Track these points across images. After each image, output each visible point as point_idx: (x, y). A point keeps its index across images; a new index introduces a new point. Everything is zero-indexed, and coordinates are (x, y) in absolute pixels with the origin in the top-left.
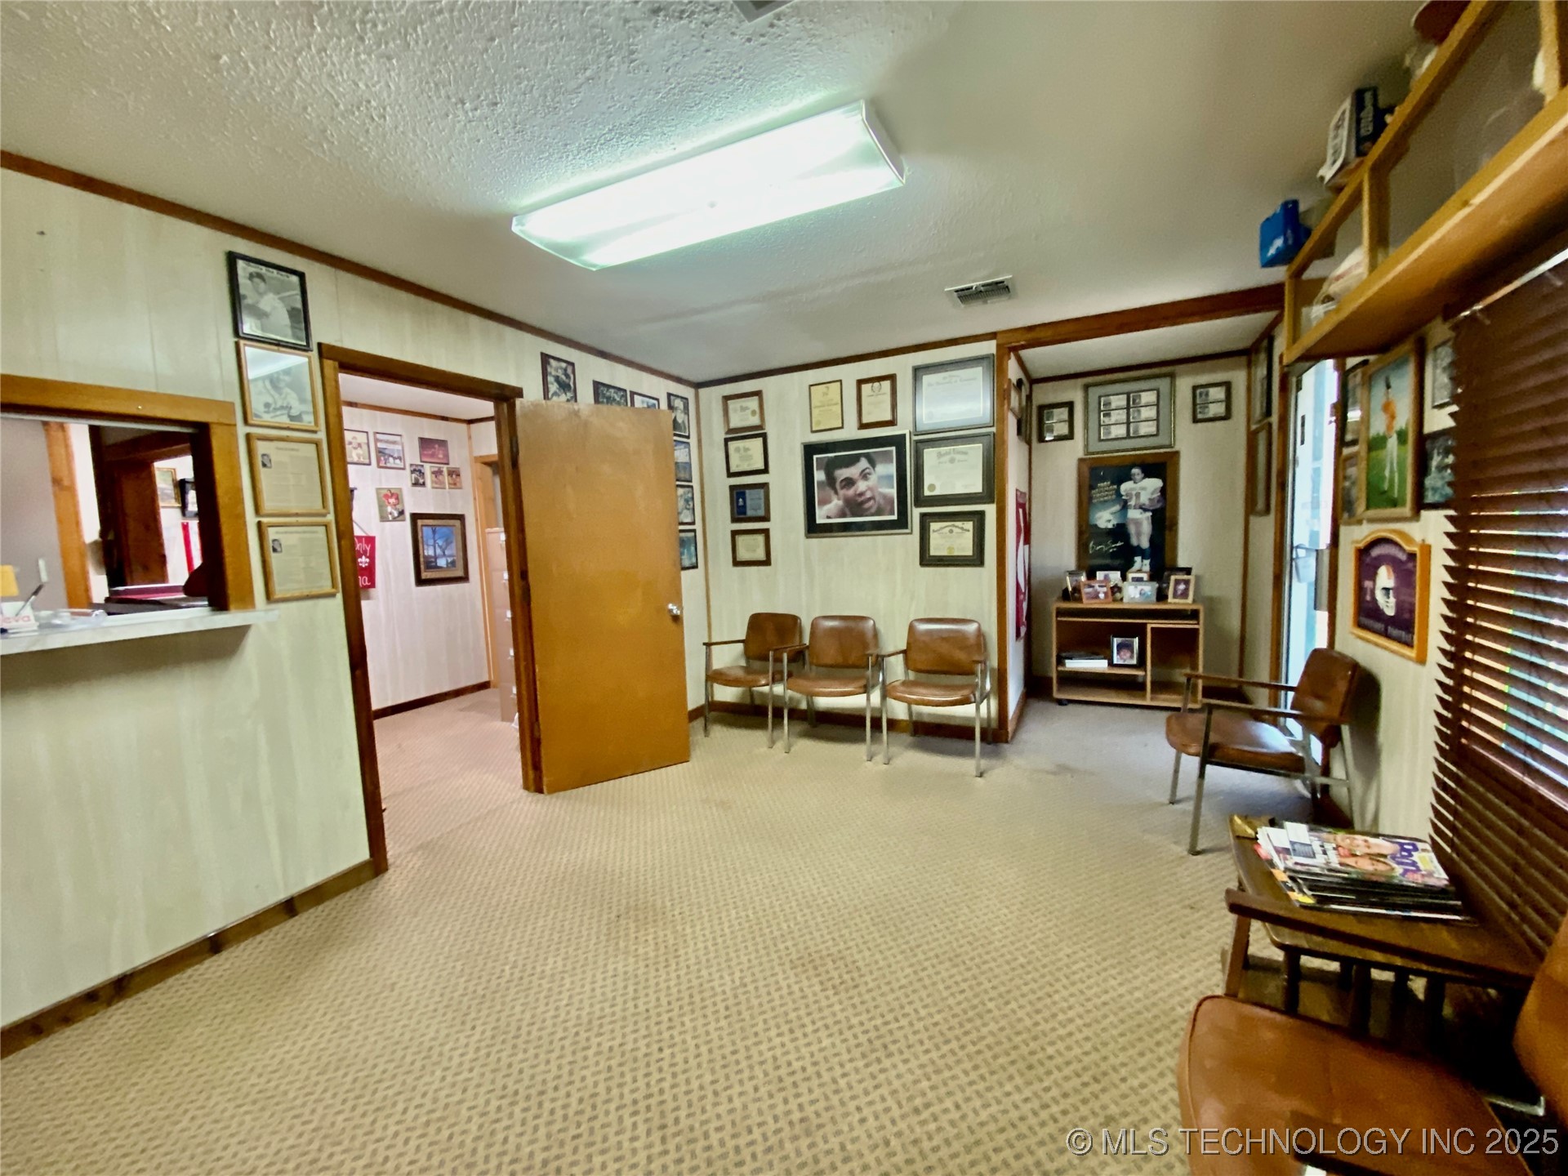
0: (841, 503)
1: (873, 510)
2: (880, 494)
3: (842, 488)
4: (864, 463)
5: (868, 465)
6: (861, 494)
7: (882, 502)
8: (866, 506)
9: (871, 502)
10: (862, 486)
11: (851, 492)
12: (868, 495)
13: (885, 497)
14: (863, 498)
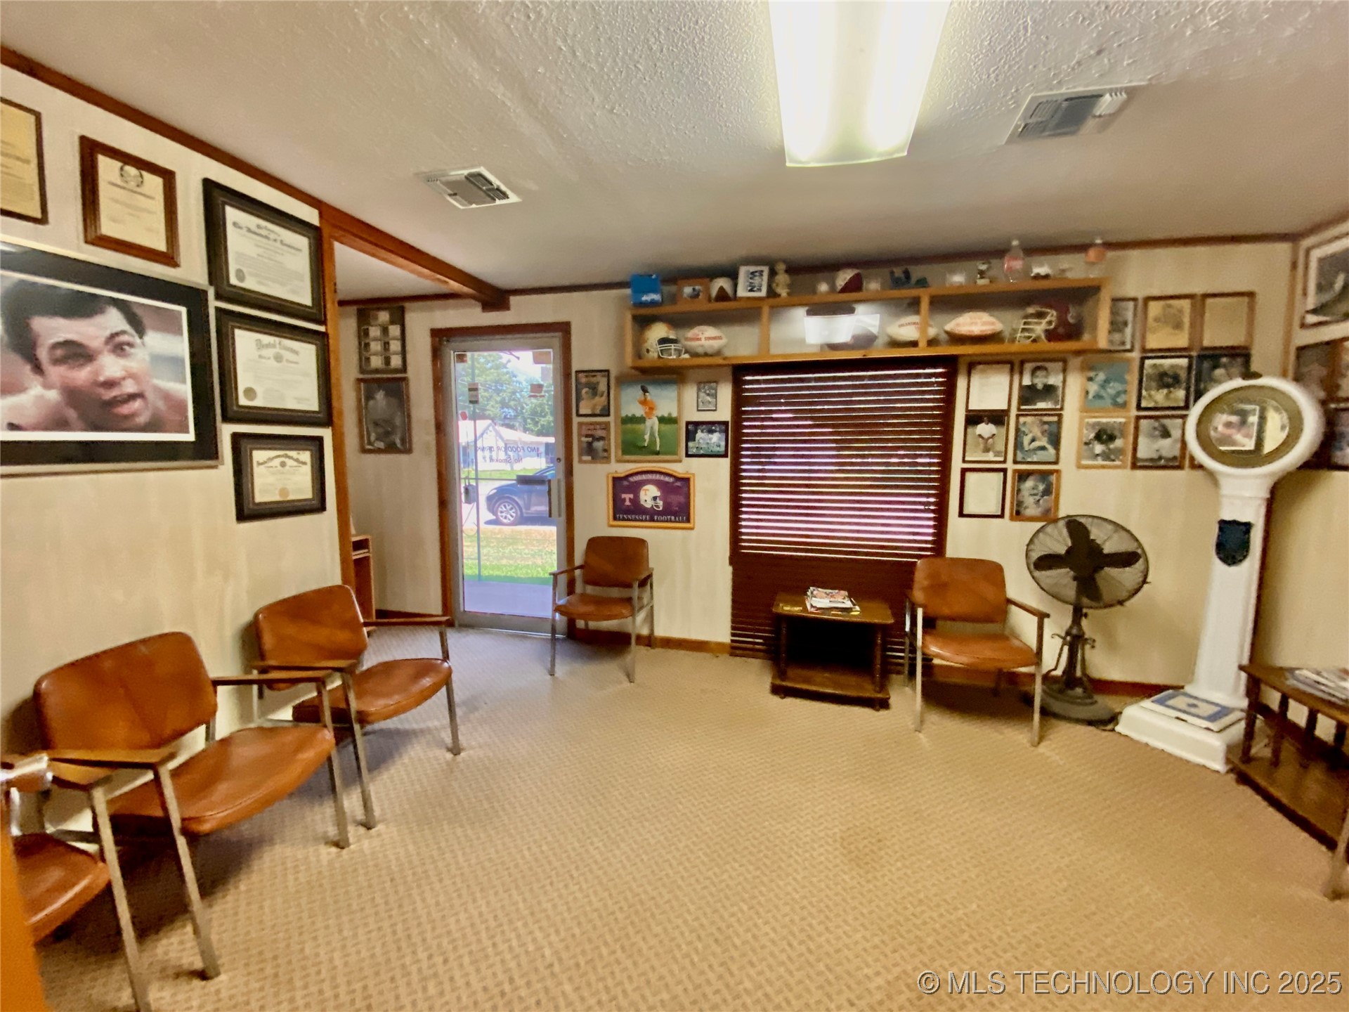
0: (53, 395)
1: (142, 419)
2: (157, 390)
3: (57, 362)
4: (113, 320)
5: (123, 325)
6: (110, 384)
7: (161, 404)
8: (125, 409)
9: (137, 405)
10: (111, 366)
11: (82, 375)
12: (129, 387)
13: (167, 396)
14: (114, 393)
